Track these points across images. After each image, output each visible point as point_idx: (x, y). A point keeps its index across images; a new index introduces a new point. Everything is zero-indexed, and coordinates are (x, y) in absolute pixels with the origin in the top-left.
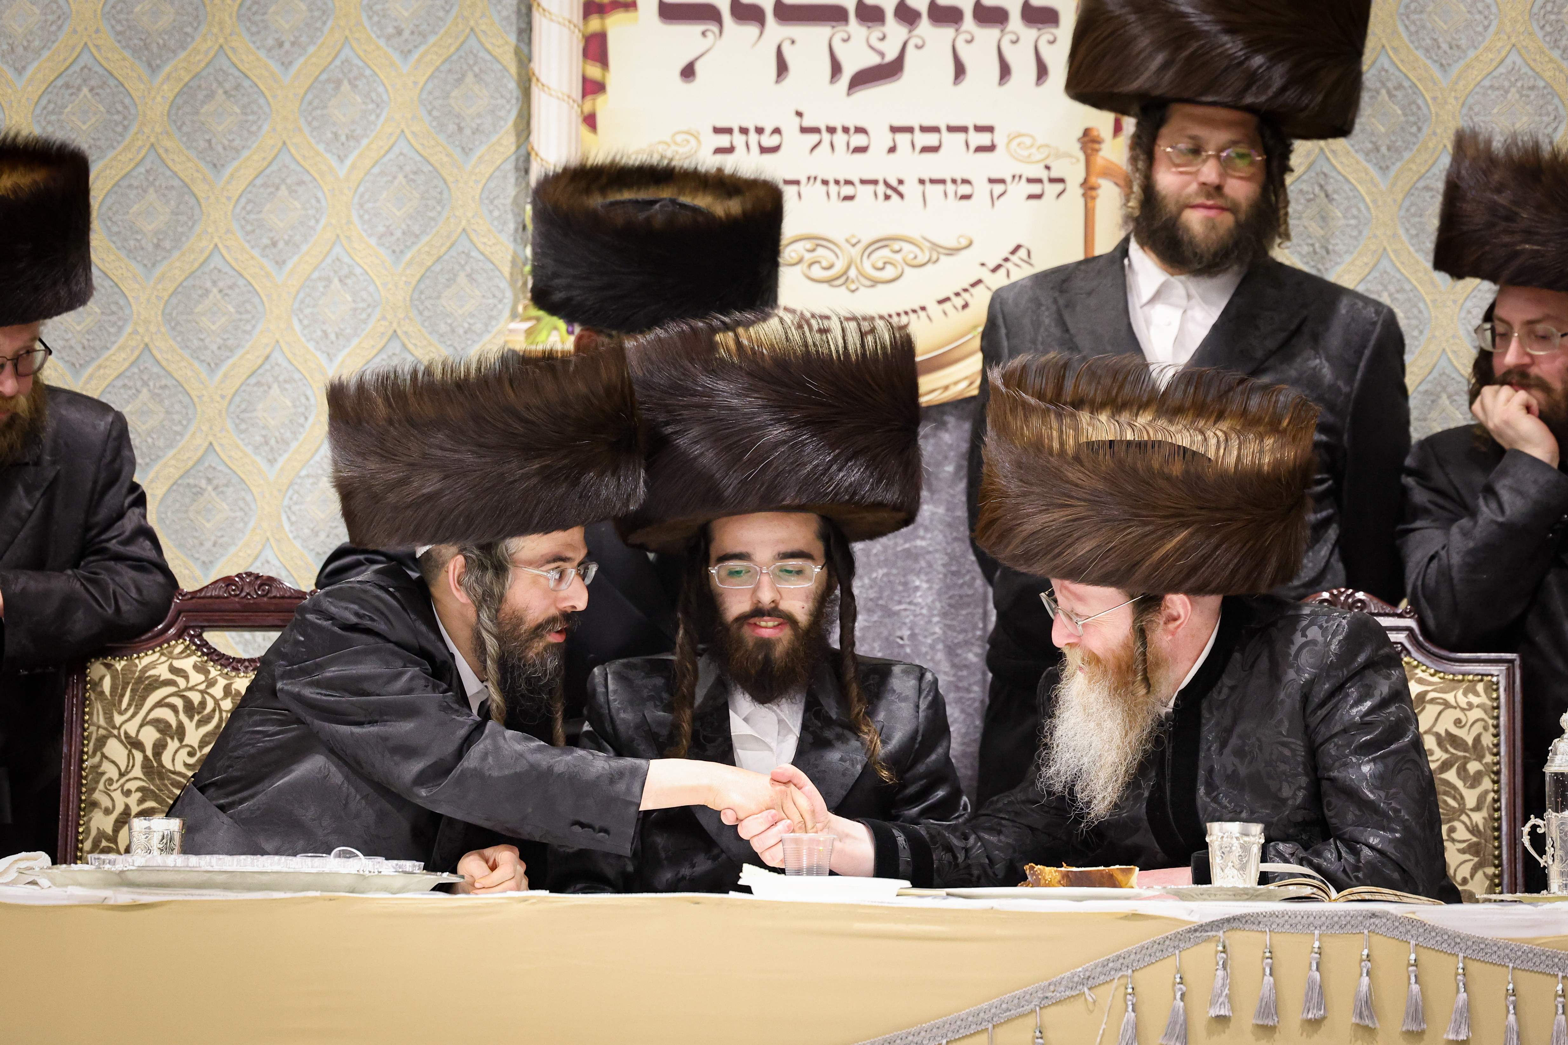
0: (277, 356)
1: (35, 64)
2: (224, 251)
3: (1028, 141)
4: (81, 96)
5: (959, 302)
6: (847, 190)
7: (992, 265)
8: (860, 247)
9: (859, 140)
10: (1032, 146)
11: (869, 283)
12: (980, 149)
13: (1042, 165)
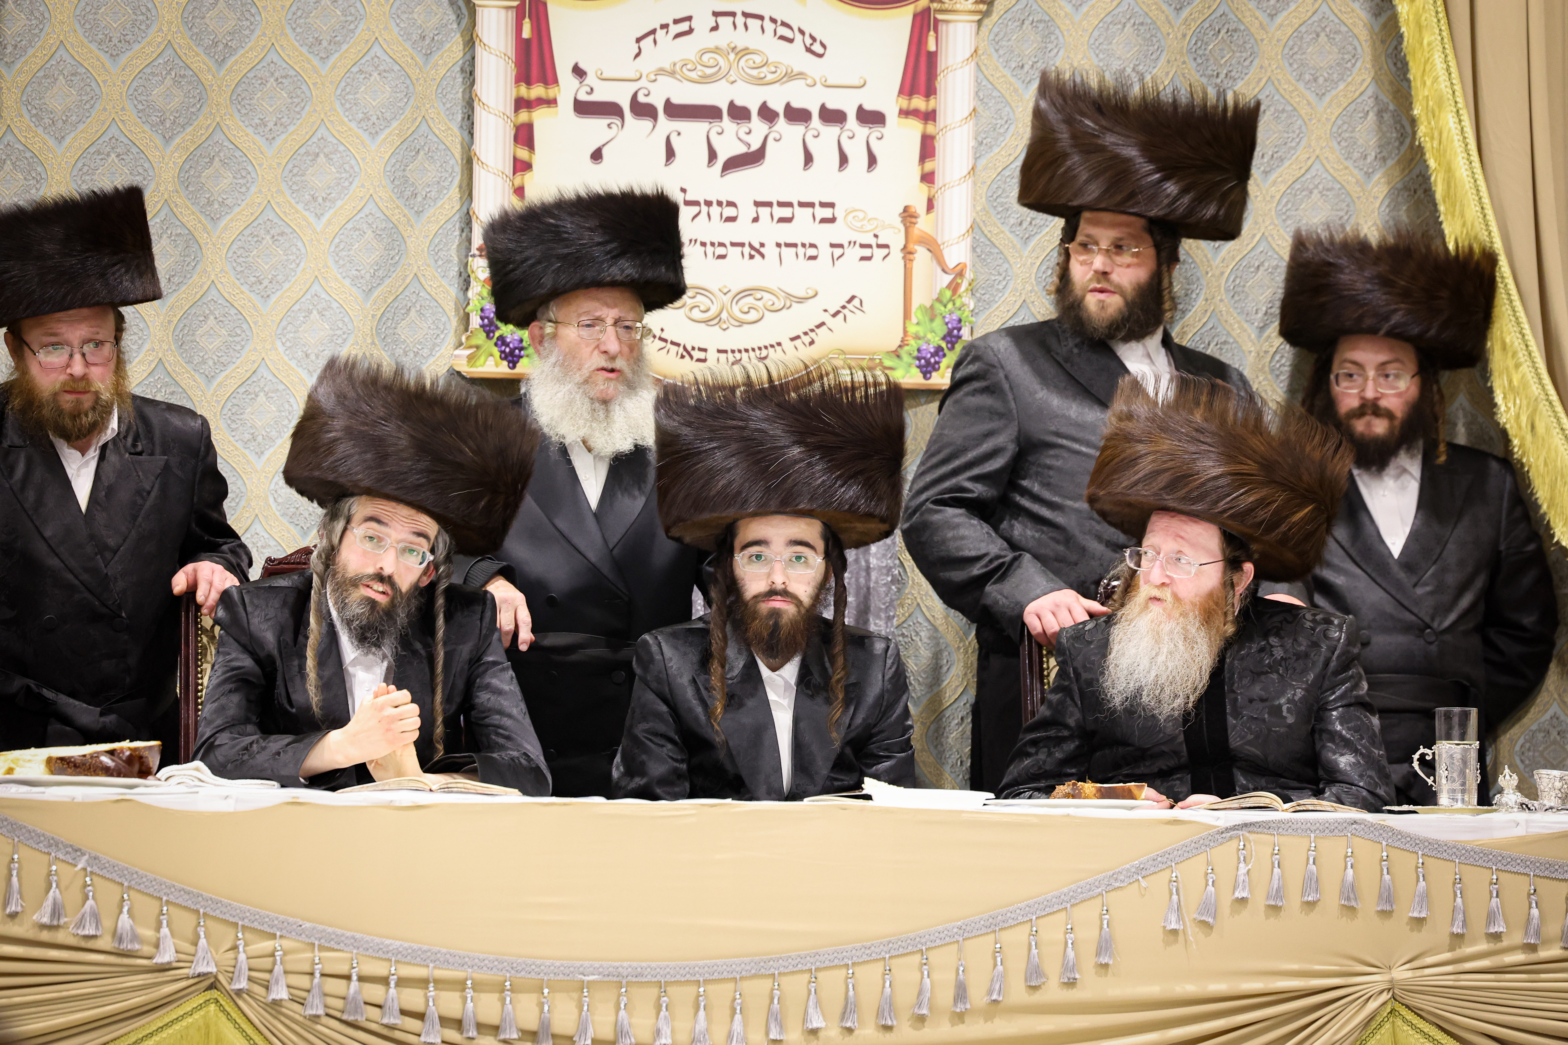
0: (263, 371)
1: (72, 135)
2: (219, 286)
3: (861, 215)
4: (110, 160)
5: (807, 339)
6: (721, 251)
7: (832, 312)
8: (730, 295)
9: (729, 212)
10: (864, 219)
11: (737, 324)
12: (824, 221)
13: (872, 234)
